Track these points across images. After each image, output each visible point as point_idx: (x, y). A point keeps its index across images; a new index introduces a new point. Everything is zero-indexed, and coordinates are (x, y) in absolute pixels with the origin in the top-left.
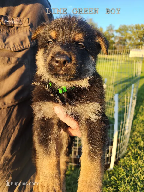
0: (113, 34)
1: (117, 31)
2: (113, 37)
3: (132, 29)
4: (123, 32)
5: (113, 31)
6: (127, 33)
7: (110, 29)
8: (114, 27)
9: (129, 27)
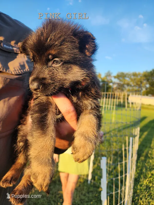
0: (111, 80)
1: (115, 77)
2: (112, 82)
3: (129, 77)
4: (121, 79)
5: (111, 77)
6: (125, 79)
7: (109, 75)
8: (112, 73)
9: (127, 74)
